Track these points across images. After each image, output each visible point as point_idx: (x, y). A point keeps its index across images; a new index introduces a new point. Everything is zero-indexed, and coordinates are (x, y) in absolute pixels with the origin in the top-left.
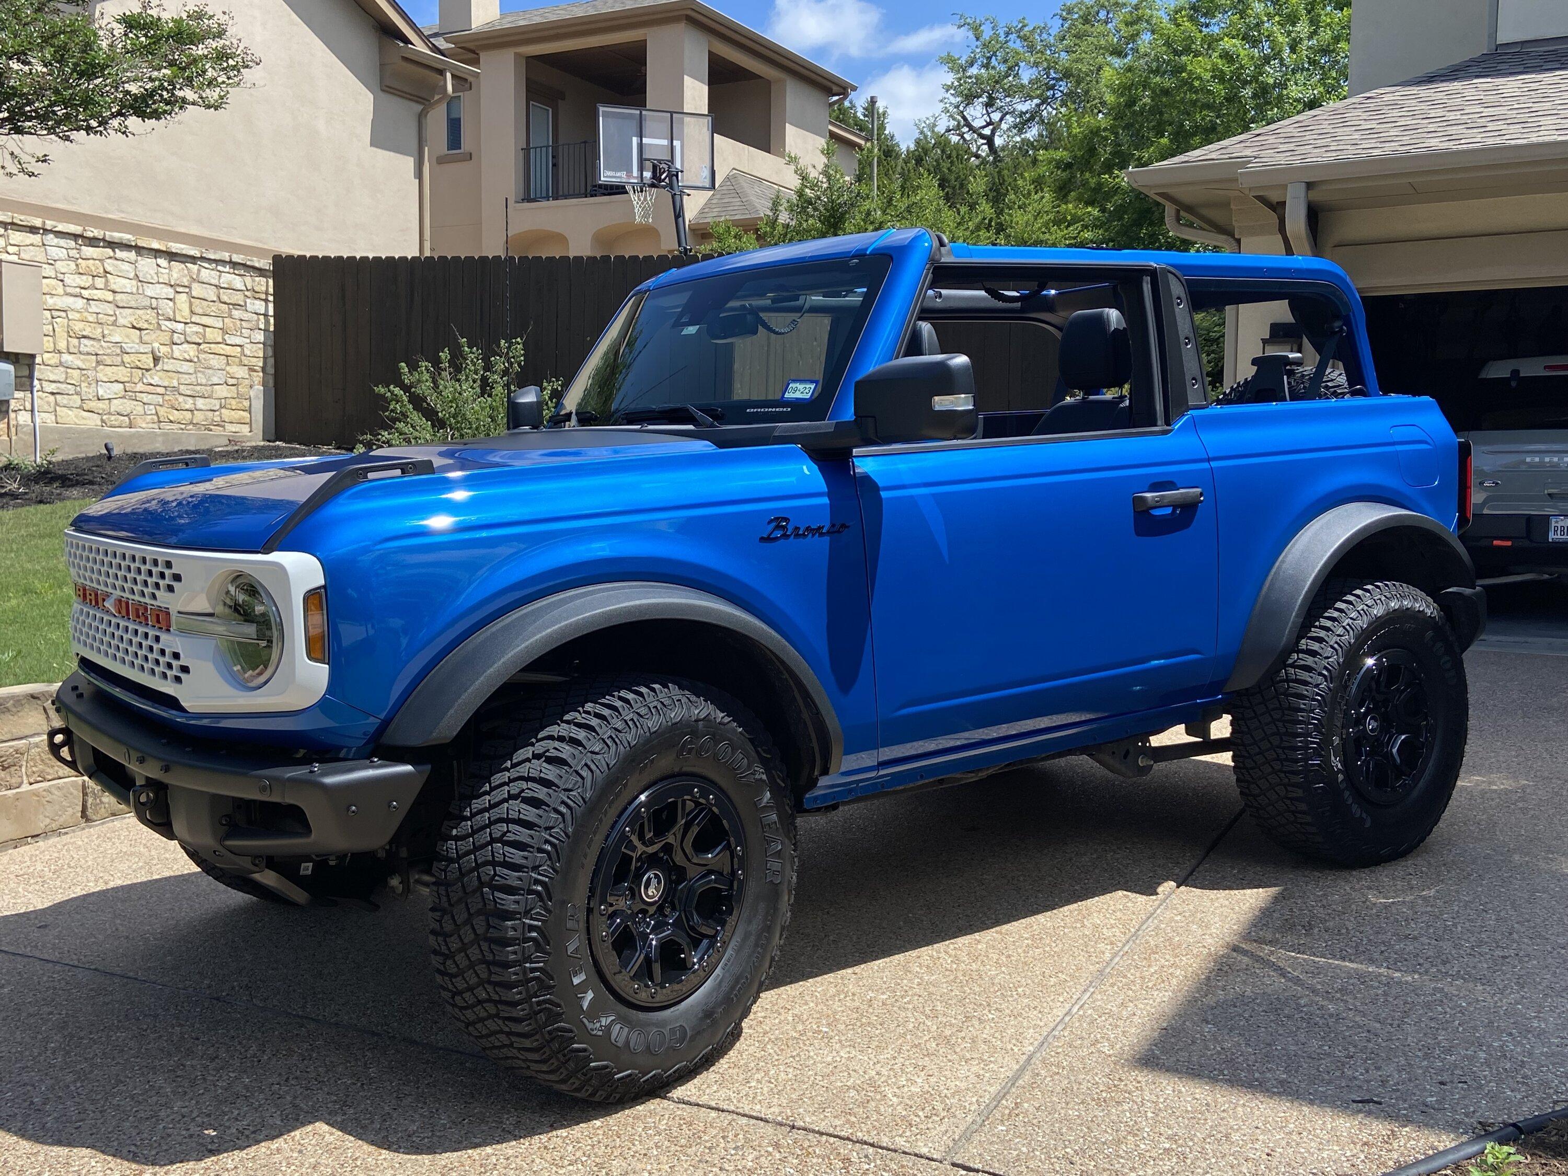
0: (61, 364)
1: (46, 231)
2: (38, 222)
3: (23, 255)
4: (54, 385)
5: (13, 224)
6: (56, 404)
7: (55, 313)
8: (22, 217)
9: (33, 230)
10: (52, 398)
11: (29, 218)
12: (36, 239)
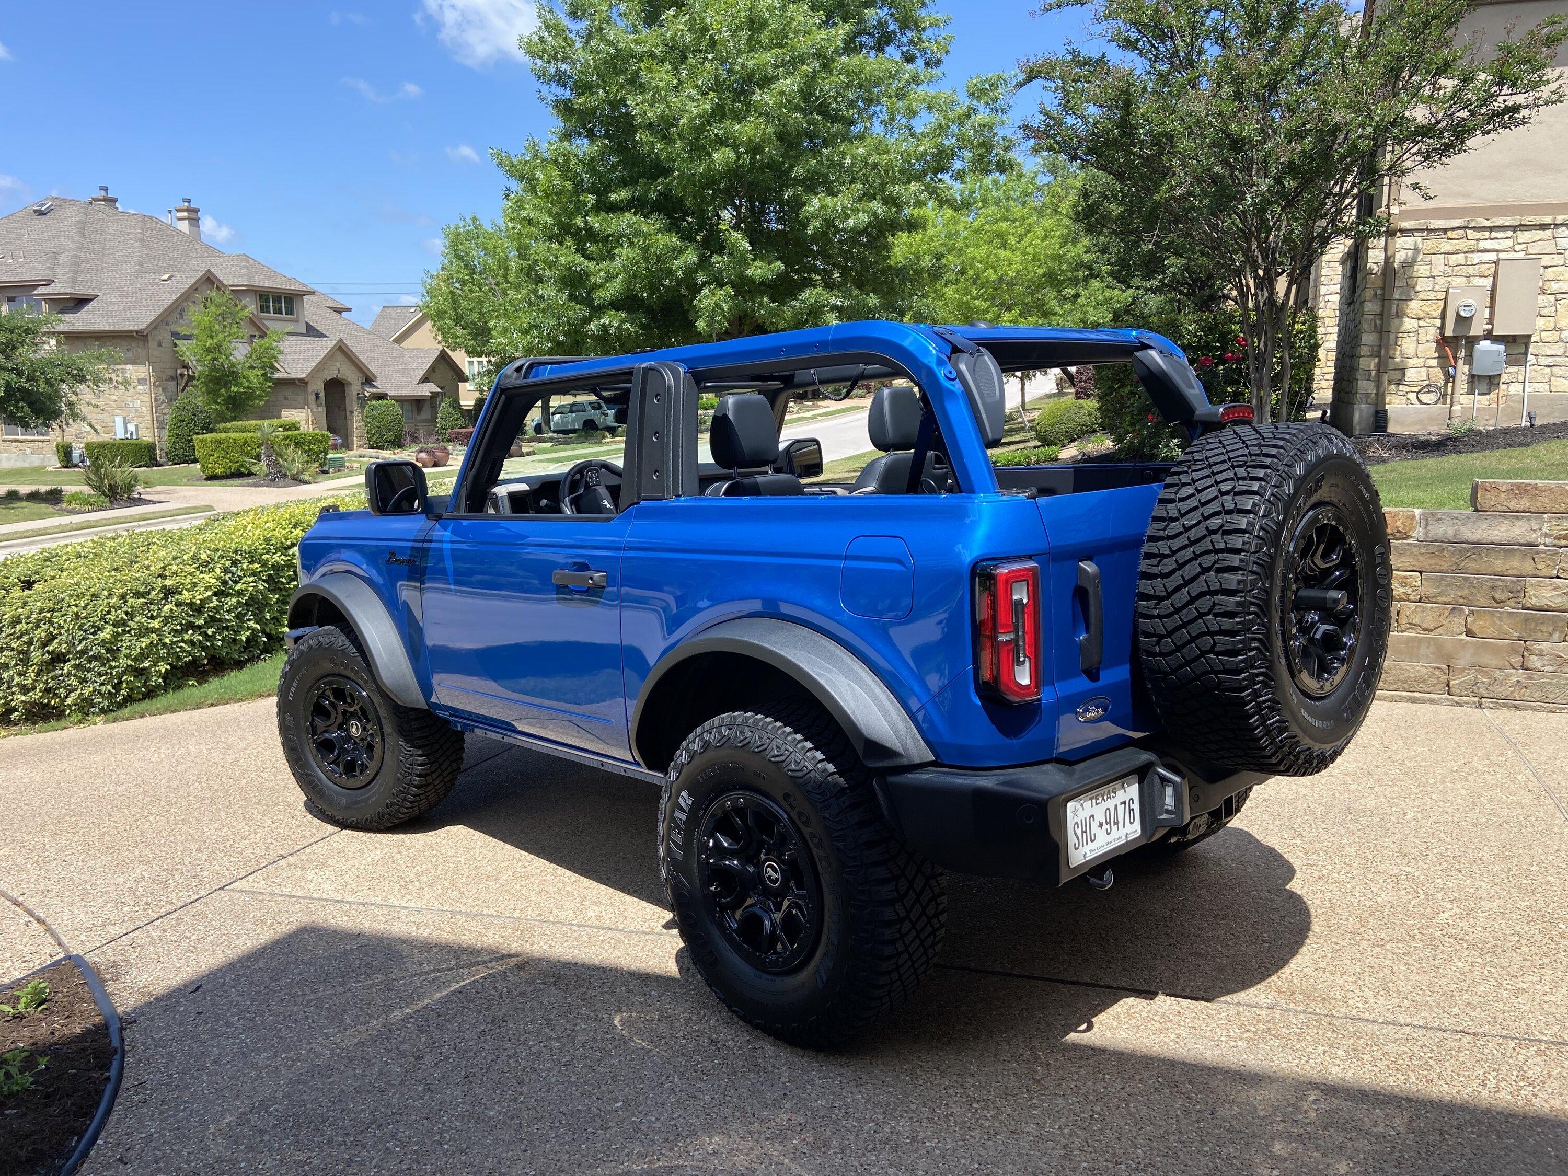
0: (1561, 340)
1: (1557, 226)
2: (1548, 219)
3: (1530, 251)
4: (1550, 359)
5: (1521, 225)
6: (1552, 375)
7: (1559, 296)
8: (1531, 218)
9: (1543, 227)
10: (1548, 370)
11: (1537, 218)
12: (1548, 234)
